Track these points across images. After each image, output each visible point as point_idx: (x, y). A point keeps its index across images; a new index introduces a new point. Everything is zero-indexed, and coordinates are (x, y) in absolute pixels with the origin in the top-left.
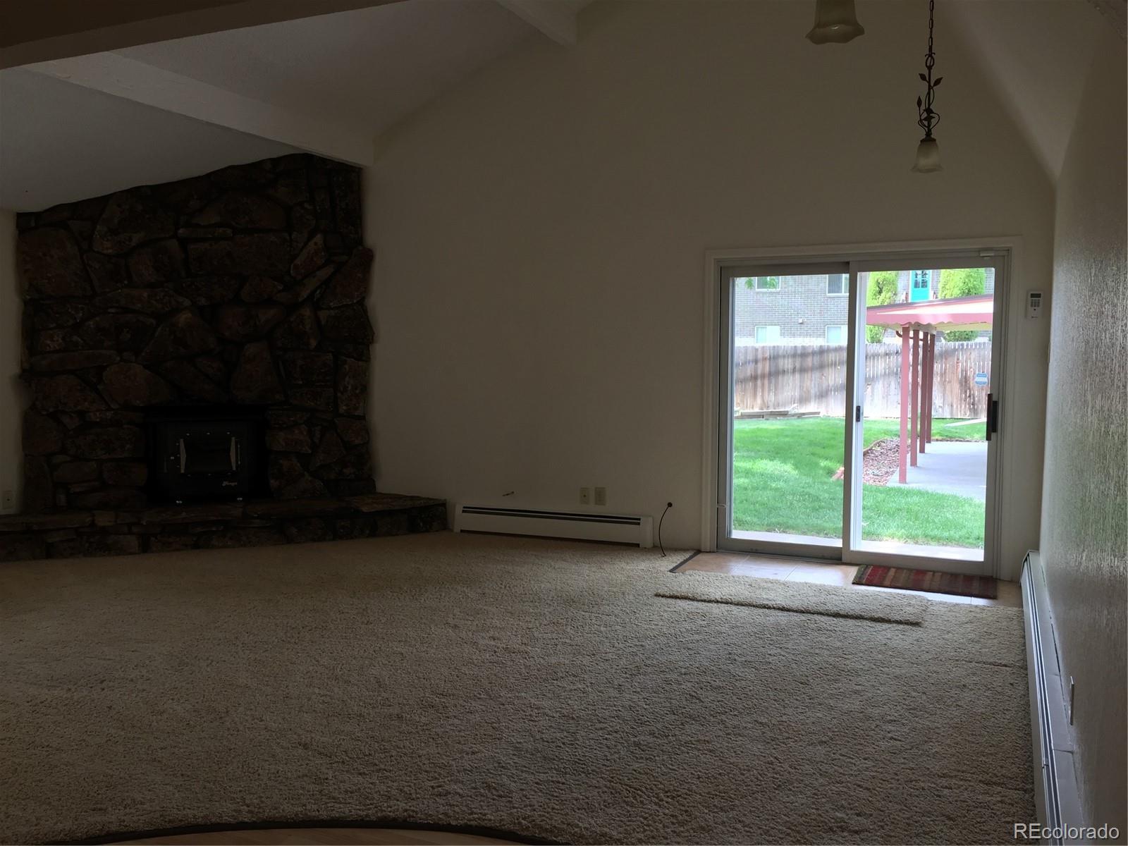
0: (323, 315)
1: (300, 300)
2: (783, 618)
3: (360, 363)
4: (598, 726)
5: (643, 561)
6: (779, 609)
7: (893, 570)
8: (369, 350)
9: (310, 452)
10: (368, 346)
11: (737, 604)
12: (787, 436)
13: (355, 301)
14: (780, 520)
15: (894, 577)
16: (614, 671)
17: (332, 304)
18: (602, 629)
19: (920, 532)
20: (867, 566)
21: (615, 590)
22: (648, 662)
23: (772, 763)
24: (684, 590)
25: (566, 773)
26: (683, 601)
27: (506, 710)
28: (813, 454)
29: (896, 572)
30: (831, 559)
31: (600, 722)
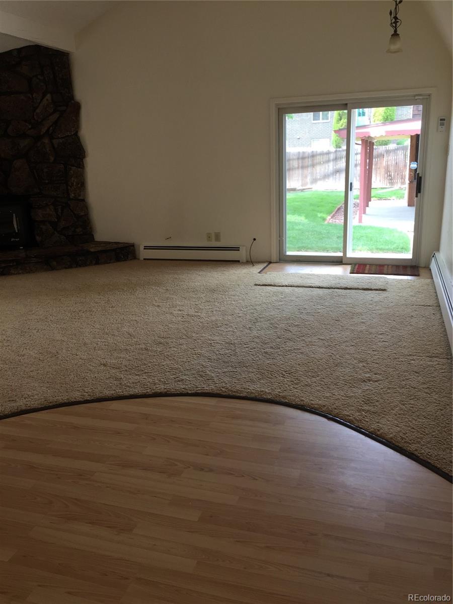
0: (55, 142)
1: (42, 133)
2: (320, 291)
3: (79, 169)
4: (245, 346)
5: (244, 269)
6: (317, 287)
7: (368, 266)
8: (83, 162)
9: (56, 220)
10: (82, 160)
11: (296, 287)
12: (298, 202)
13: (73, 133)
14: (304, 245)
15: (369, 269)
16: (245, 321)
17: (59, 135)
18: (233, 302)
19: (374, 247)
20: (355, 265)
21: (234, 284)
22: (261, 316)
23: (331, 356)
24: (269, 282)
25: (236, 367)
26: (270, 287)
27: (198, 342)
28: (314, 210)
29: (370, 267)
30: (337, 262)
31: (245, 345)
